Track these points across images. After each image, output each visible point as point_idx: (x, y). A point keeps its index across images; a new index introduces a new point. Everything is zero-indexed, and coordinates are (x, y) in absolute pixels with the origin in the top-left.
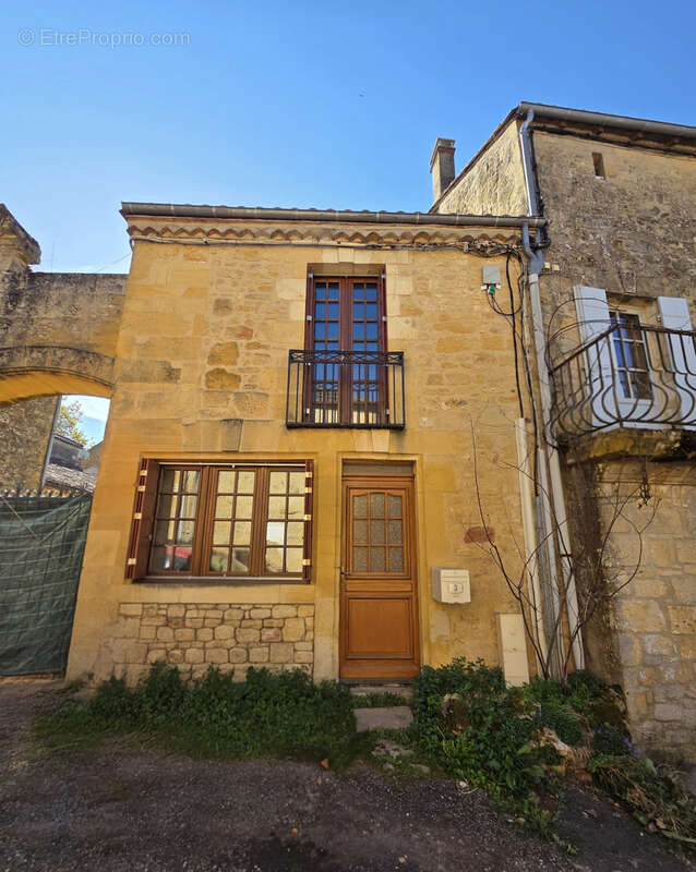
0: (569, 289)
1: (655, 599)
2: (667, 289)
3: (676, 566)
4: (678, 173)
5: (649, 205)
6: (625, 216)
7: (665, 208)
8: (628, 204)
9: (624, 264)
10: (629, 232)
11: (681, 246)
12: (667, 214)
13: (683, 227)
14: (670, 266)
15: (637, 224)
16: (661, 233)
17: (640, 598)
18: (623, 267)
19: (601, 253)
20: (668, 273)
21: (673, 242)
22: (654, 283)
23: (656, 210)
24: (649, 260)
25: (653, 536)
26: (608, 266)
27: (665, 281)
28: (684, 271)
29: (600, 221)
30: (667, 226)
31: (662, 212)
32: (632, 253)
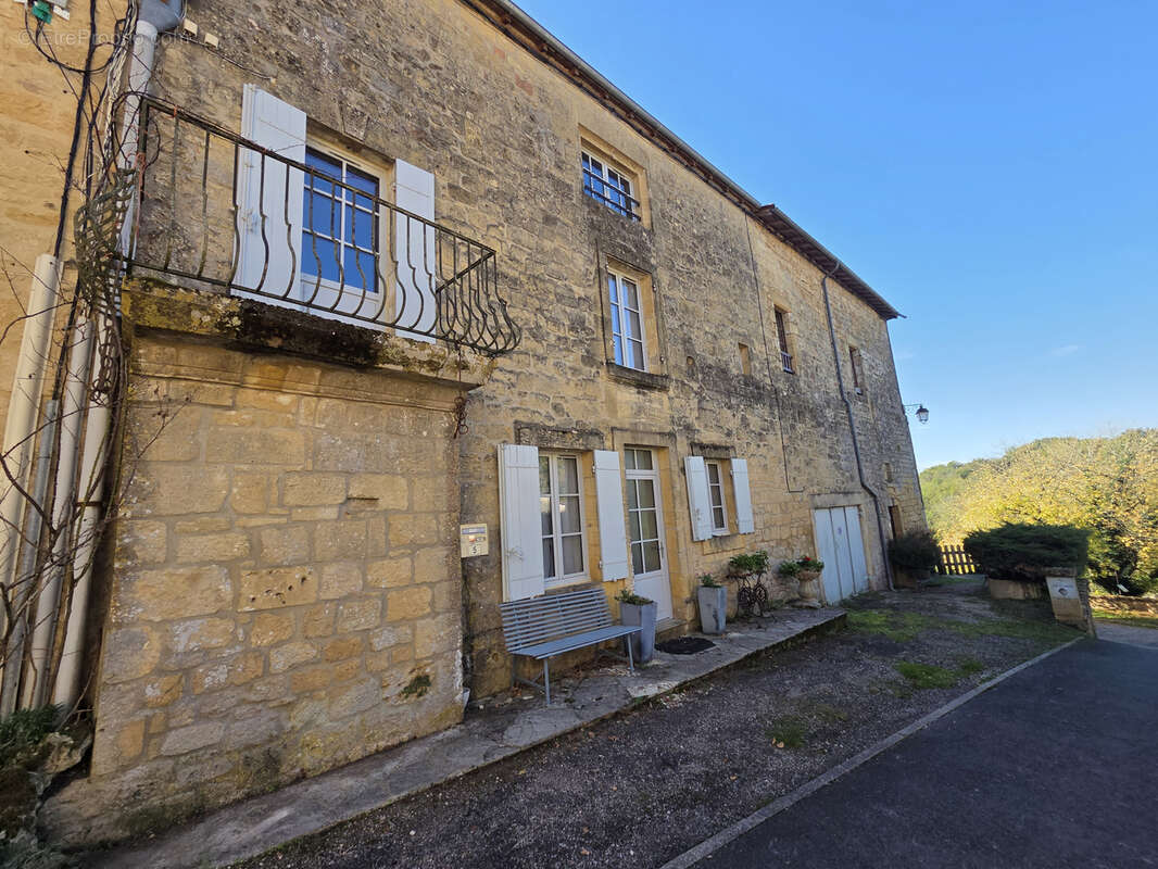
0: (236, 84)
1: (220, 563)
2: (414, 155)
3: (279, 511)
4: (466, 29)
5: (418, 45)
6: (372, 34)
7: (437, 58)
8: (382, 23)
9: (353, 97)
10: (373, 58)
11: (449, 113)
12: (441, 69)
13: (457, 92)
14: (428, 130)
15: (390, 56)
16: (424, 85)
17: (183, 565)
18: (353, 99)
19: (317, 64)
20: (421, 136)
21: (438, 104)
22: (397, 140)
23: (426, 56)
24: (398, 109)
25: (245, 467)
26: (326, 85)
27: (414, 144)
28: (445, 144)
29: (327, 20)
30: (435, 80)
31: (432, 61)
32: (371, 88)
